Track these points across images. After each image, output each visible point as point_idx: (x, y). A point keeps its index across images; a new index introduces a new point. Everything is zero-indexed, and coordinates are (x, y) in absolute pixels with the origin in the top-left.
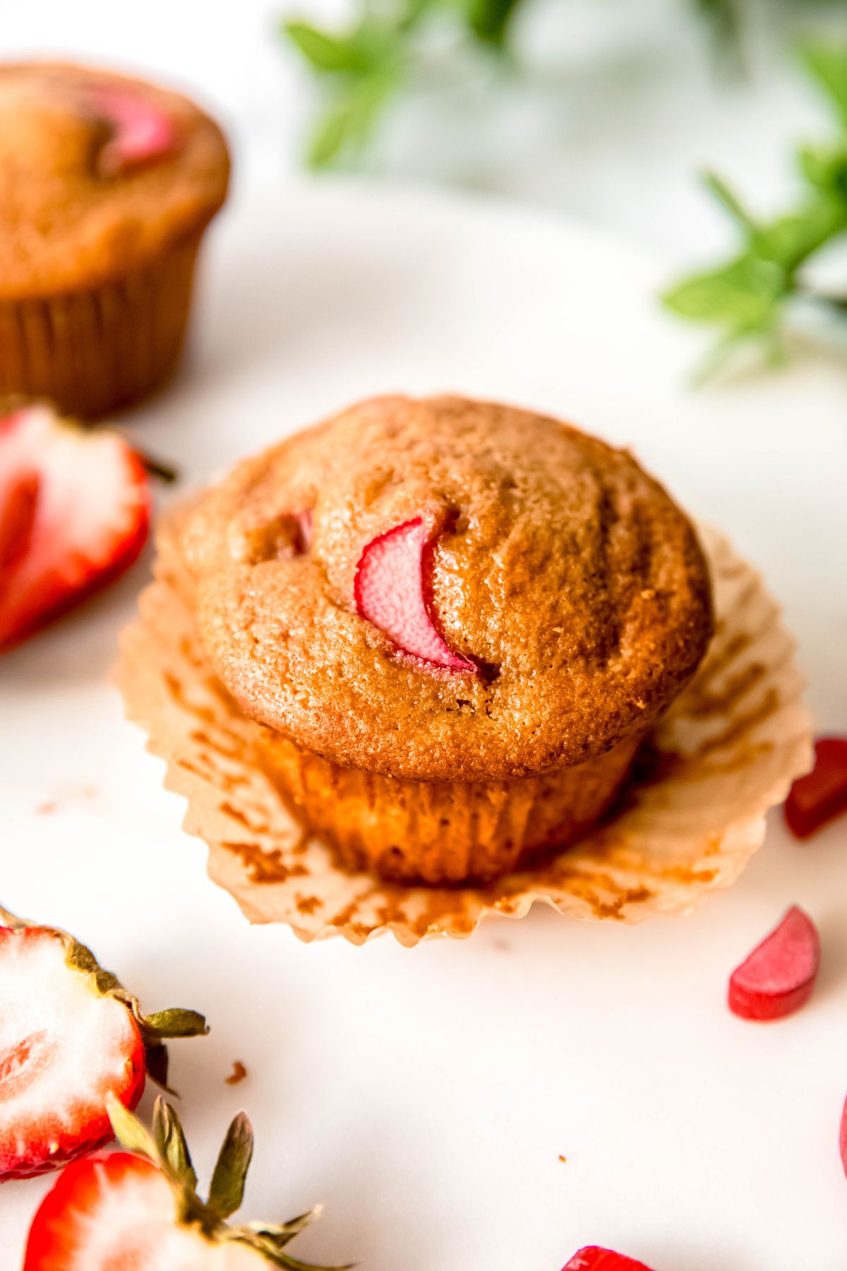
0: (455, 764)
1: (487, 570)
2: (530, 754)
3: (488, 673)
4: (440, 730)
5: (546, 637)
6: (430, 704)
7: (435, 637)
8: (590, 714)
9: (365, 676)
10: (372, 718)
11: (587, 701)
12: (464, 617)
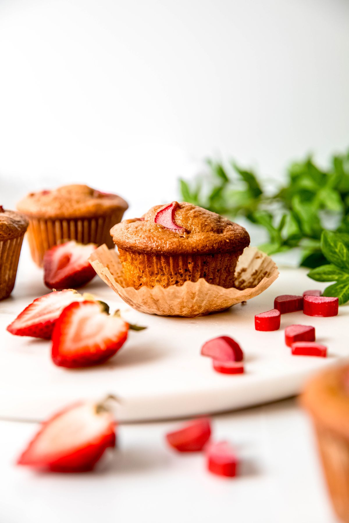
0: (179, 246)
1: (189, 213)
2: (198, 245)
3: (188, 232)
4: (175, 240)
5: (203, 225)
6: (173, 236)
7: (175, 226)
8: (214, 239)
9: (156, 232)
10: (158, 237)
11: (213, 237)
12: (182, 221)
